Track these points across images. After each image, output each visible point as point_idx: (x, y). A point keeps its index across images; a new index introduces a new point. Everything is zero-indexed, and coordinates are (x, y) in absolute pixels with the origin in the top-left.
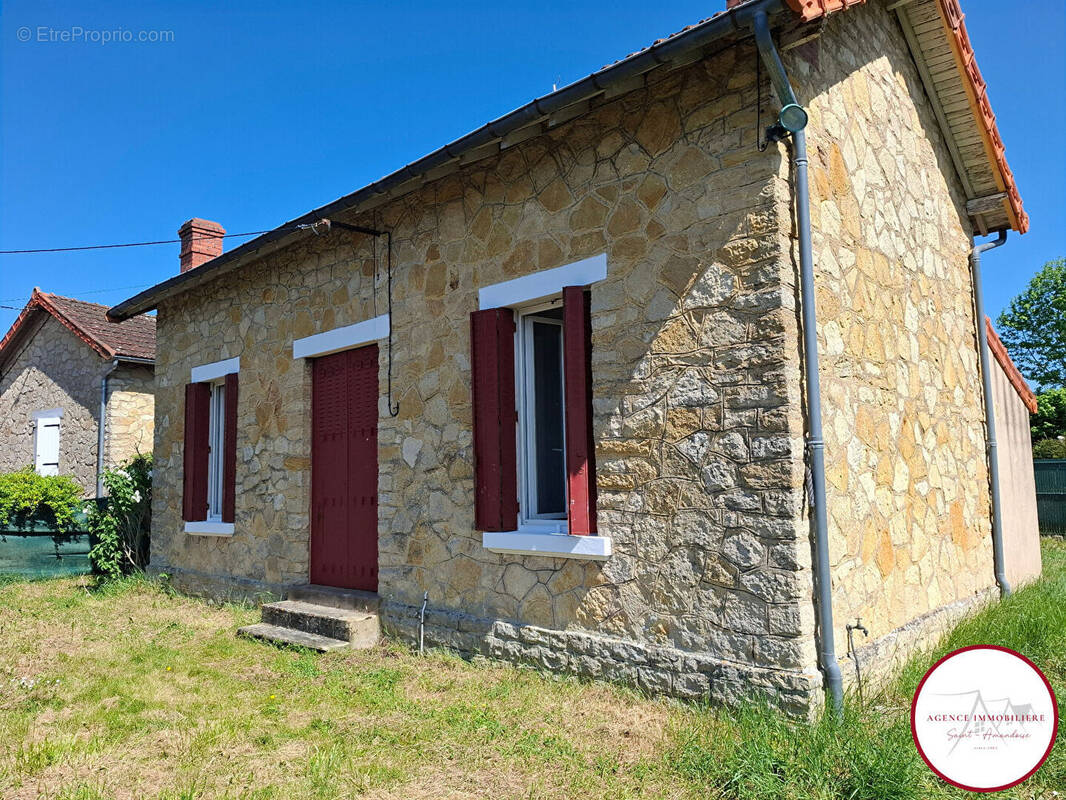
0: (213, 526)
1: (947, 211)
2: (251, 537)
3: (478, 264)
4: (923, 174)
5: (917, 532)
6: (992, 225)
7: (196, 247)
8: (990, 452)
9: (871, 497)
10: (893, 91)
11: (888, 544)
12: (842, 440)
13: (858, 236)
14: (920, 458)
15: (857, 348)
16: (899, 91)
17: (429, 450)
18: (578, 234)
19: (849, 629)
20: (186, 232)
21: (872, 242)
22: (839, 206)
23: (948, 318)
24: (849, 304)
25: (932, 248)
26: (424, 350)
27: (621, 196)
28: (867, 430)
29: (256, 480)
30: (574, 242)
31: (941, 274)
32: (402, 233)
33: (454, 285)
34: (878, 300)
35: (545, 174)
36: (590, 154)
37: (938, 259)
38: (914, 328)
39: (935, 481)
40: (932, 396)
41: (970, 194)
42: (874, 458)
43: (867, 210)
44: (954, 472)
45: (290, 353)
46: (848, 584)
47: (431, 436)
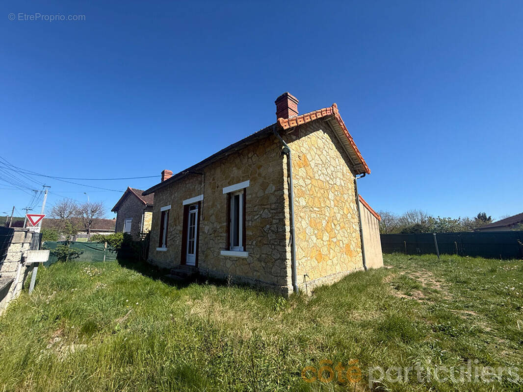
0: (164, 249)
1: (346, 169)
2: (171, 252)
3: (223, 182)
4: (337, 160)
5: (332, 251)
6: (361, 172)
7: (165, 177)
8: (361, 231)
9: (315, 241)
10: (326, 140)
11: (320, 254)
12: (304, 227)
13: (312, 176)
14: (334, 232)
15: (311, 204)
16: (328, 140)
17: (211, 229)
18: (244, 175)
19: (305, 275)
20: (163, 173)
21: (317, 178)
22: (305, 169)
23: (346, 196)
24: (308, 193)
25: (340, 179)
26: (210, 204)
27: (253, 166)
28: (313, 224)
29: (172, 237)
30: (243, 177)
31: (343, 184)
32: (207, 174)
33: (218, 187)
34: (319, 192)
35: (238, 161)
36: (247, 156)
37: (342, 181)
38: (333, 199)
39: (339, 238)
40: (339, 216)
41: (354, 164)
42: (316, 232)
43: (315, 170)
44: (347, 236)
45: (182, 204)
46: (305, 264)
47: (211, 225)
